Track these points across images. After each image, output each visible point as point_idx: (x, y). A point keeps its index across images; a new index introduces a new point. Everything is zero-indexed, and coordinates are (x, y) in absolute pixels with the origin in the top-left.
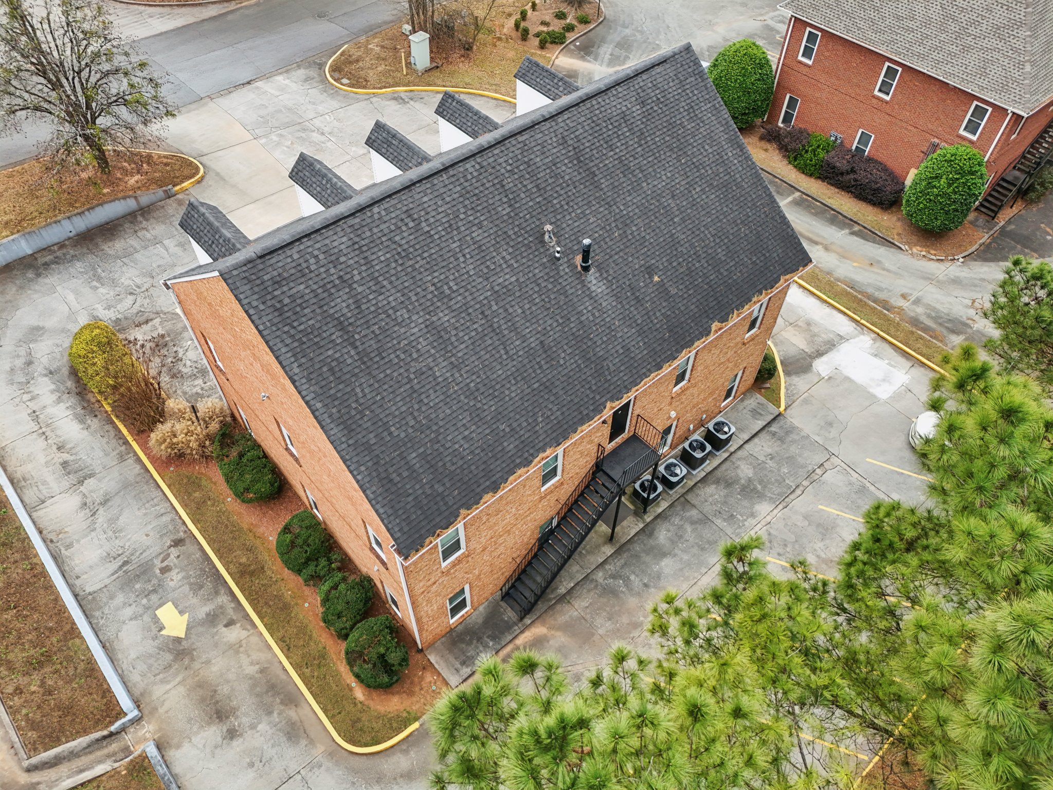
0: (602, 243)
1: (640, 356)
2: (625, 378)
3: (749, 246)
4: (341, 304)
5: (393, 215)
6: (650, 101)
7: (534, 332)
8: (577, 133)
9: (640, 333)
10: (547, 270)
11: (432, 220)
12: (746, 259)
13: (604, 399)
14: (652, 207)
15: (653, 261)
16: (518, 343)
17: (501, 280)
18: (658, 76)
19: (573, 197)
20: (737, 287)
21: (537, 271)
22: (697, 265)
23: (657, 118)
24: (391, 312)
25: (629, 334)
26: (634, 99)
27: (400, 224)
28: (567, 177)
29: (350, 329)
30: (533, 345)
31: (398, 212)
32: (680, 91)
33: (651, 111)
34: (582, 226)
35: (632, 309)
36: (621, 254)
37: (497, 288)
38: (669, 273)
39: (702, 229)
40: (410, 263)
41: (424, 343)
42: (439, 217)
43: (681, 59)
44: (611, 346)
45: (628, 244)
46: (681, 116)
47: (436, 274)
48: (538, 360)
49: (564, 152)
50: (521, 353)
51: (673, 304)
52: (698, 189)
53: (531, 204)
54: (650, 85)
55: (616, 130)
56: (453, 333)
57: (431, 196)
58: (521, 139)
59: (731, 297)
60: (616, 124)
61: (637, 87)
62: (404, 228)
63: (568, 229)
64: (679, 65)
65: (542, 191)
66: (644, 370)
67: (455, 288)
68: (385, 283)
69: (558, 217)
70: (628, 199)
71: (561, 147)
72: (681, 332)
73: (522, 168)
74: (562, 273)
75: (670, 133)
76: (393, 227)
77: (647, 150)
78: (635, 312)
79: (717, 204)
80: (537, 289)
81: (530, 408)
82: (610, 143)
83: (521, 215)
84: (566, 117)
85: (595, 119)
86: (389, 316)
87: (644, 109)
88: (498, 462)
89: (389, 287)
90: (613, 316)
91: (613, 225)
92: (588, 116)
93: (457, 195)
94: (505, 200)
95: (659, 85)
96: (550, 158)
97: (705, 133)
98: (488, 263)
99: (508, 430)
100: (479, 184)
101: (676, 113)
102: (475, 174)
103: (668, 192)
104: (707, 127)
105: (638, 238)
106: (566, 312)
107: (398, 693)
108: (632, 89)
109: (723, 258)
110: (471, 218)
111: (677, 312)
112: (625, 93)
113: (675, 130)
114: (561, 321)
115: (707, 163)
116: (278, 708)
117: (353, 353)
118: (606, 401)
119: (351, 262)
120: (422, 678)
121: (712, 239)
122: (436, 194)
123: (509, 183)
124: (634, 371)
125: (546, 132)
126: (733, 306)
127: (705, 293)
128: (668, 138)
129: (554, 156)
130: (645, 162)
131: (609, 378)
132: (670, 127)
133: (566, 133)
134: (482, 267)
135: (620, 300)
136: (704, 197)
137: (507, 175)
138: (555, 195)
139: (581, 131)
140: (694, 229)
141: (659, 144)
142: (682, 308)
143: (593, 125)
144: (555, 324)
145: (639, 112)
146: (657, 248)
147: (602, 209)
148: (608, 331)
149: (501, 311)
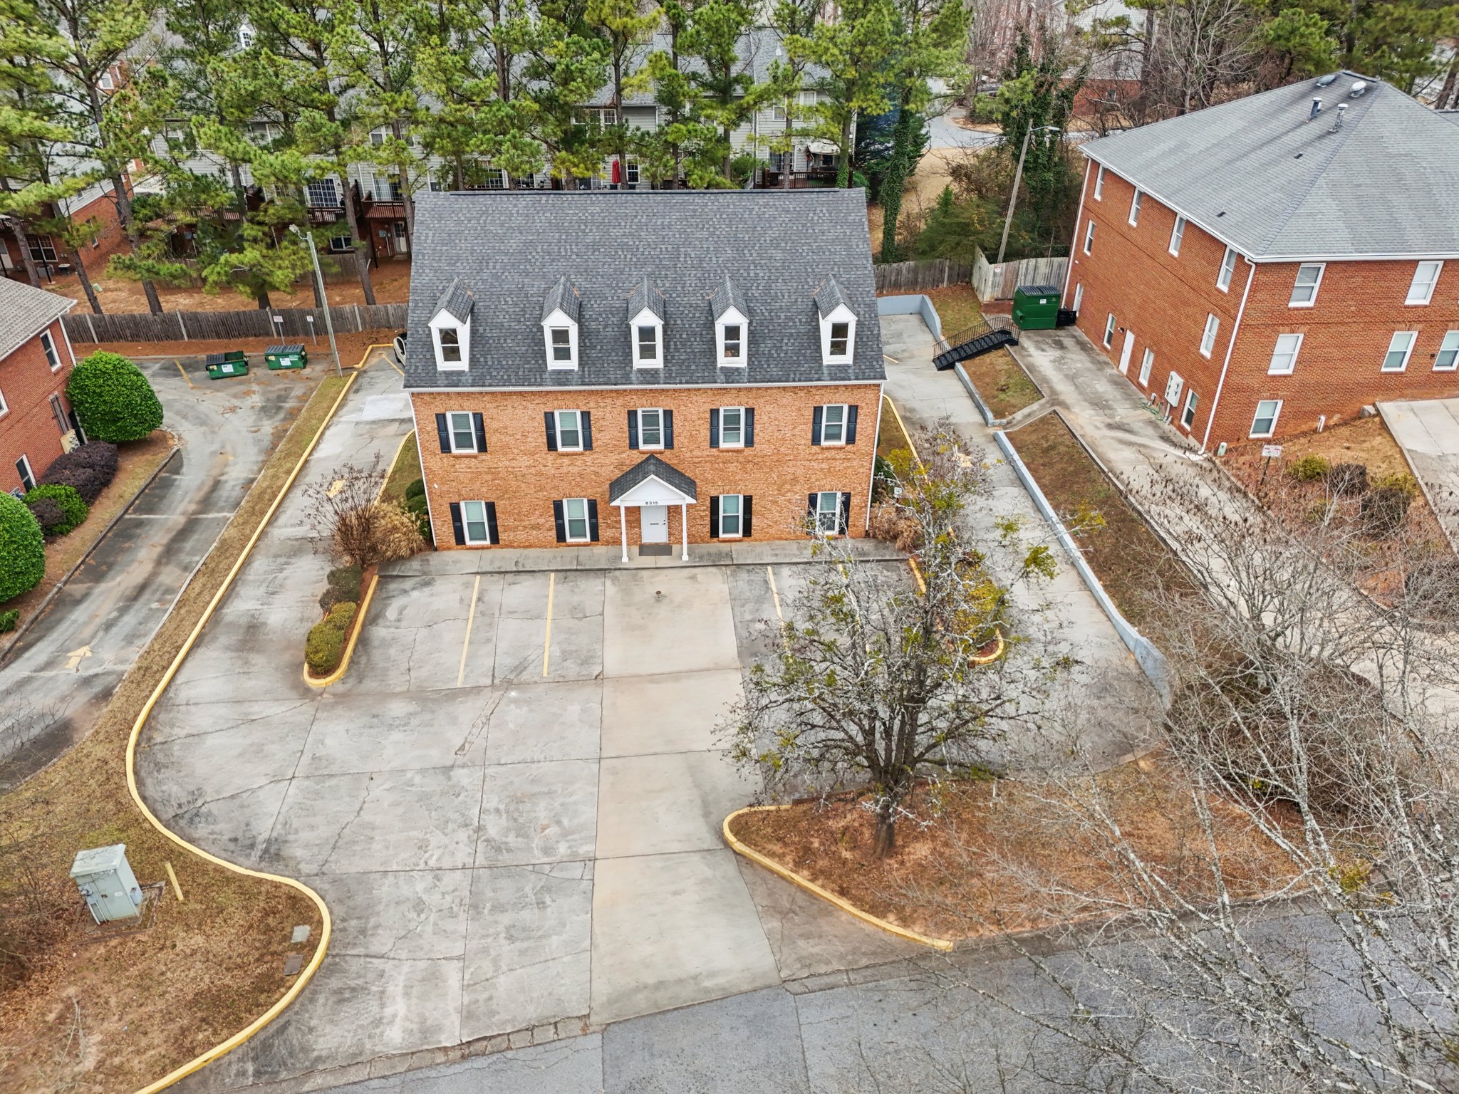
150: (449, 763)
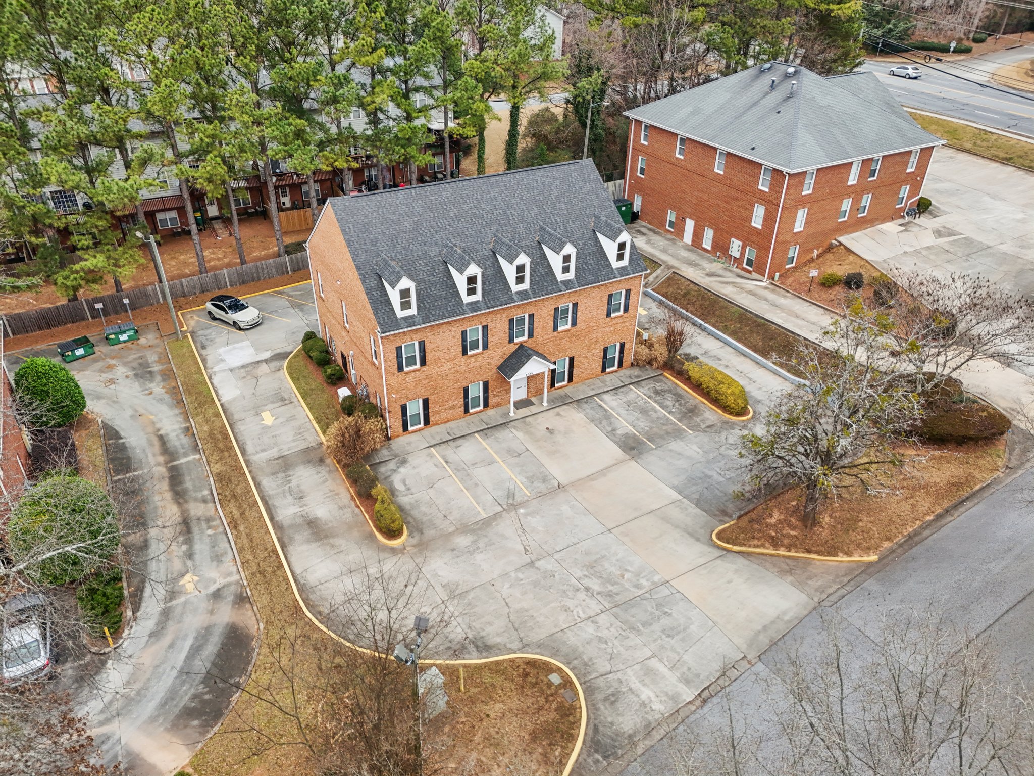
150: (529, 561)
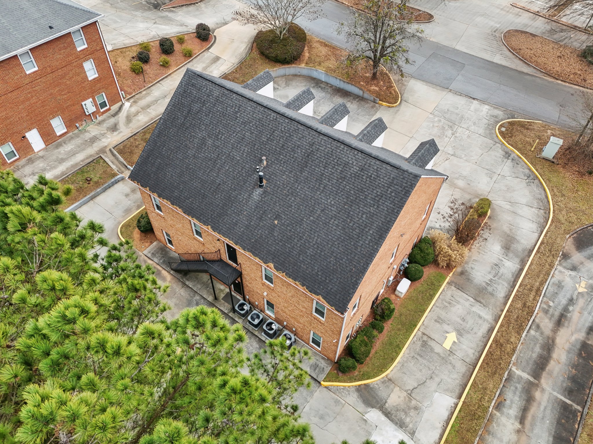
0: (277, 187)
1: (237, 231)
2: (224, 229)
3: (325, 267)
4: (196, 107)
5: (236, 102)
6: (366, 173)
7: (222, 179)
8: (320, 148)
9: (247, 227)
10: (250, 170)
11: (242, 115)
12: (316, 268)
13: (210, 223)
14: (310, 203)
15: (283, 216)
16: (215, 174)
17: (235, 154)
18: (384, 169)
19: (289, 163)
20: (298, 269)
21: (247, 166)
22: (295, 241)
23: (360, 181)
24: (202, 123)
25: (244, 221)
26: (361, 164)
27: (234, 106)
28: (296, 155)
29: (190, 115)
30: (217, 181)
31: (238, 103)
32: (386, 185)
33: (360, 176)
34: (278, 174)
35: (256, 217)
36: (277, 199)
37: (231, 154)
38: (283, 227)
39: (316, 235)
40: (223, 119)
41: (197, 141)
42: (245, 117)
43: (407, 176)
44: (234, 215)
45: (284, 200)
46: (371, 193)
47: (224, 129)
48: (212, 186)
49: (307, 147)
50: (212, 178)
51: (269, 236)
52: (336, 222)
53: (274, 147)
54: (375, 168)
55: (336, 164)
56: (206, 148)
57: (251, 109)
58: (299, 126)
59: (290, 267)
60: (338, 162)
61: (368, 162)
62: (233, 108)
63: (273, 169)
64: (402, 177)
65: (282, 149)
66: (231, 237)
67: (222, 139)
68: (211, 115)
69: (275, 162)
70: (306, 188)
71: (309, 145)
72: (258, 247)
73: (287, 134)
74: (252, 177)
75: (357, 192)
76: (231, 105)
77: (337, 185)
78: (255, 219)
79: (336, 237)
80: (240, 170)
81: (193, 193)
82: (327, 165)
83: (267, 146)
84: (325, 138)
85: (334, 151)
86: (200, 123)
87: (359, 172)
88: (169, 192)
89: (210, 117)
90: (248, 210)
91: (288, 188)
92: (333, 148)
93: (258, 118)
94: (268, 136)
95: (379, 173)
96: (299, 143)
97: (372, 211)
98: (239, 145)
99: (181, 189)
100: (268, 123)
101: (371, 190)
102: (271, 119)
103: (323, 206)
104: (377, 211)
105: (290, 203)
106: (237, 187)
107: (141, 236)
108: (365, 160)
109: (308, 254)
110: (253, 128)
111: (266, 241)
112: (360, 158)
113: (361, 194)
114: (232, 187)
115: (355, 221)
116: (136, 204)
117: (182, 120)
118: (210, 225)
119: (212, 100)
120: (147, 242)
121: (314, 243)
122: (253, 110)
123: (277, 133)
124: (229, 232)
125: (311, 135)
126: (287, 271)
127: (285, 252)
128: (352, 192)
129: (302, 144)
130: (331, 187)
131: (220, 221)
132: (361, 191)
133: (316, 143)
134: (236, 144)
135: (256, 209)
136: (334, 228)
137: (279, 131)
138: (284, 155)
139: (323, 149)
140: (313, 230)
141: (346, 189)
142: (269, 243)
143: (330, 152)
144: (230, 185)
145: (355, 170)
146: (291, 215)
147: (292, 179)
148: (239, 210)
149: (224, 161)
